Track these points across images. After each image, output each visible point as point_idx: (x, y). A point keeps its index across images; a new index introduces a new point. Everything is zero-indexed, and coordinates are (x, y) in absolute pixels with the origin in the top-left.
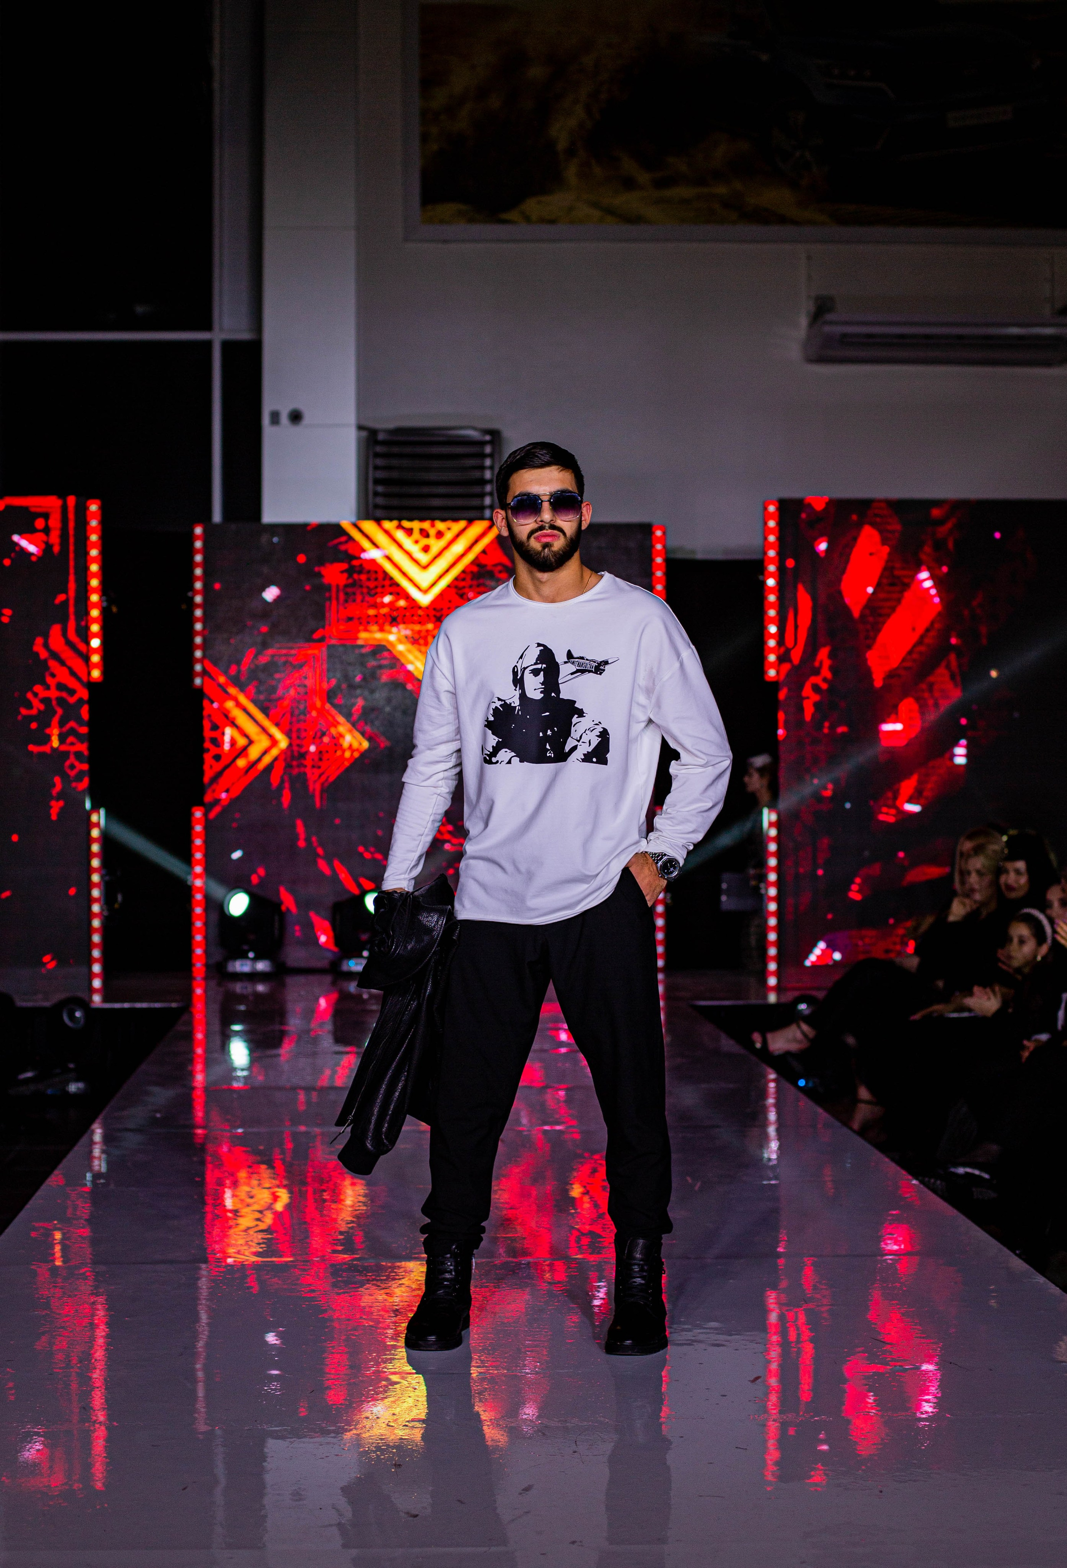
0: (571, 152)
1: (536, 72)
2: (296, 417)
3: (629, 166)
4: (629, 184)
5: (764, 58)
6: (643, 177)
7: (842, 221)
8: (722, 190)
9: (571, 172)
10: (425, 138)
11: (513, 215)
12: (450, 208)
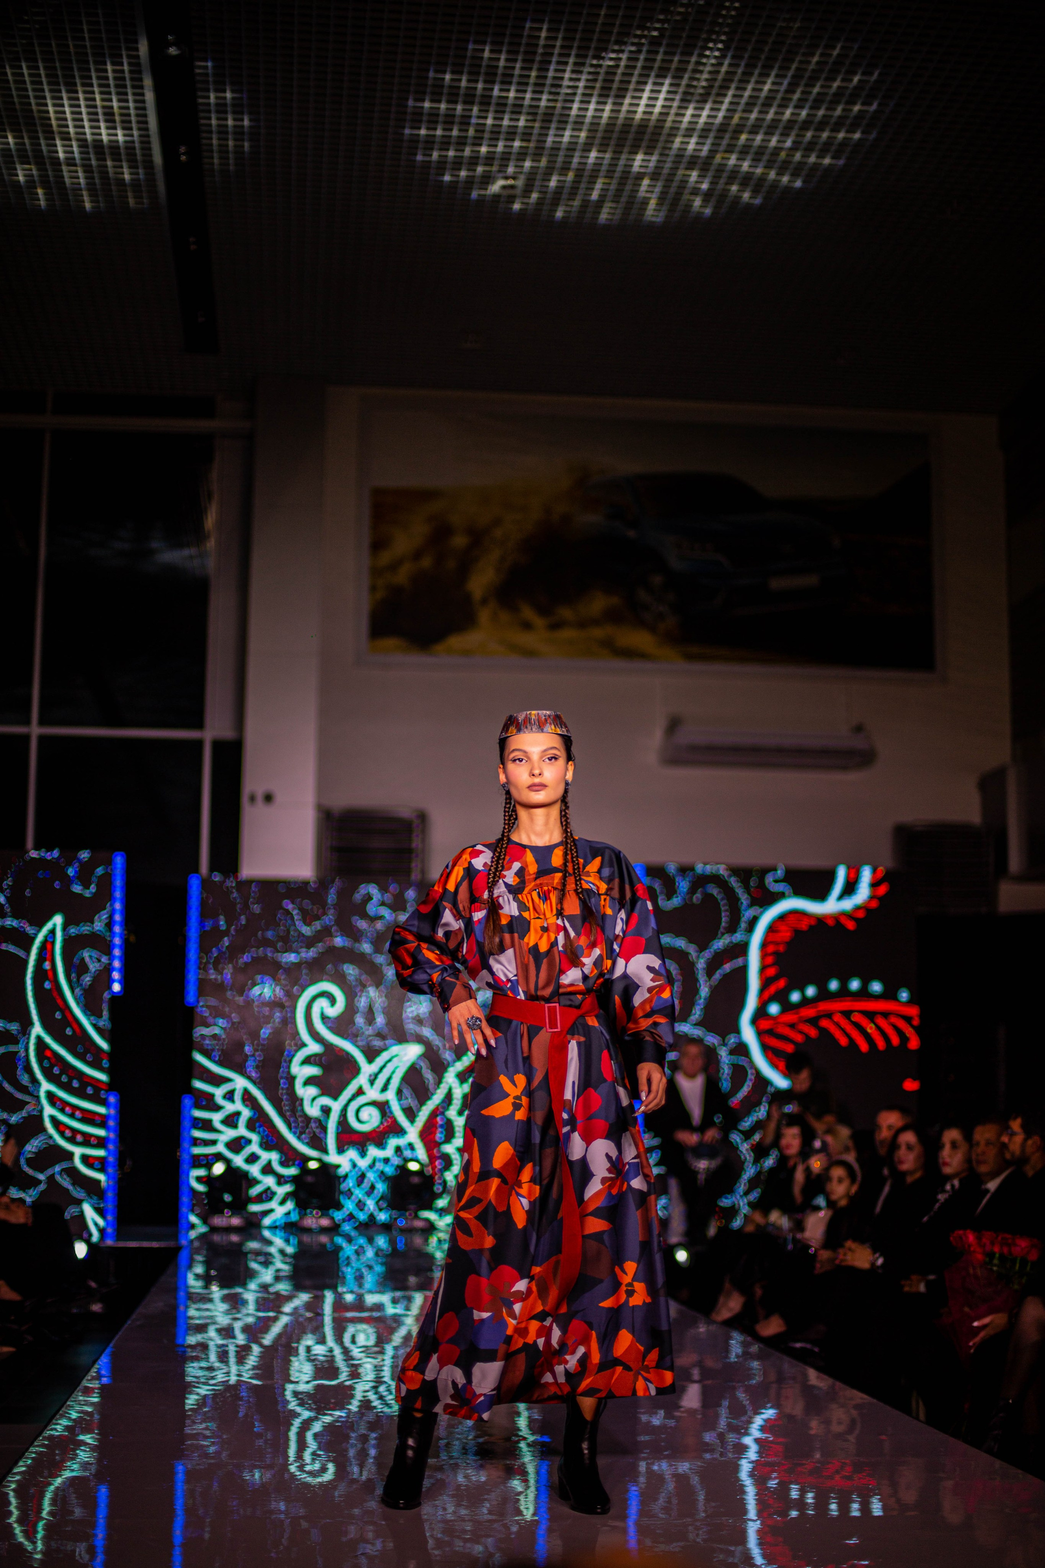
0: (484, 601)
1: (459, 541)
2: (269, 798)
3: (528, 613)
4: (527, 626)
5: (631, 534)
6: (539, 622)
7: (690, 657)
8: (598, 633)
9: (484, 615)
10: (373, 588)
11: (439, 648)
12: (390, 642)
